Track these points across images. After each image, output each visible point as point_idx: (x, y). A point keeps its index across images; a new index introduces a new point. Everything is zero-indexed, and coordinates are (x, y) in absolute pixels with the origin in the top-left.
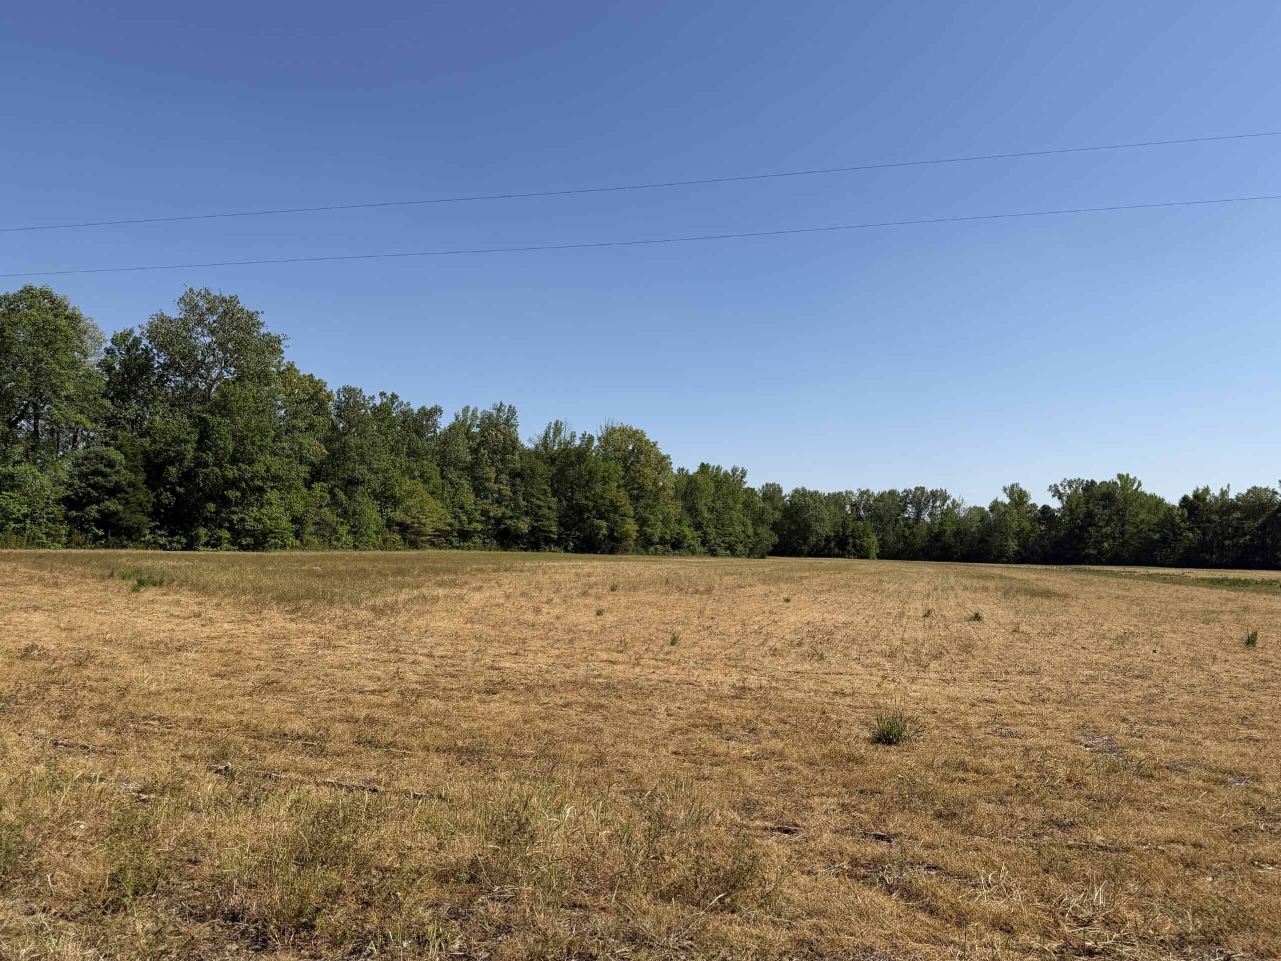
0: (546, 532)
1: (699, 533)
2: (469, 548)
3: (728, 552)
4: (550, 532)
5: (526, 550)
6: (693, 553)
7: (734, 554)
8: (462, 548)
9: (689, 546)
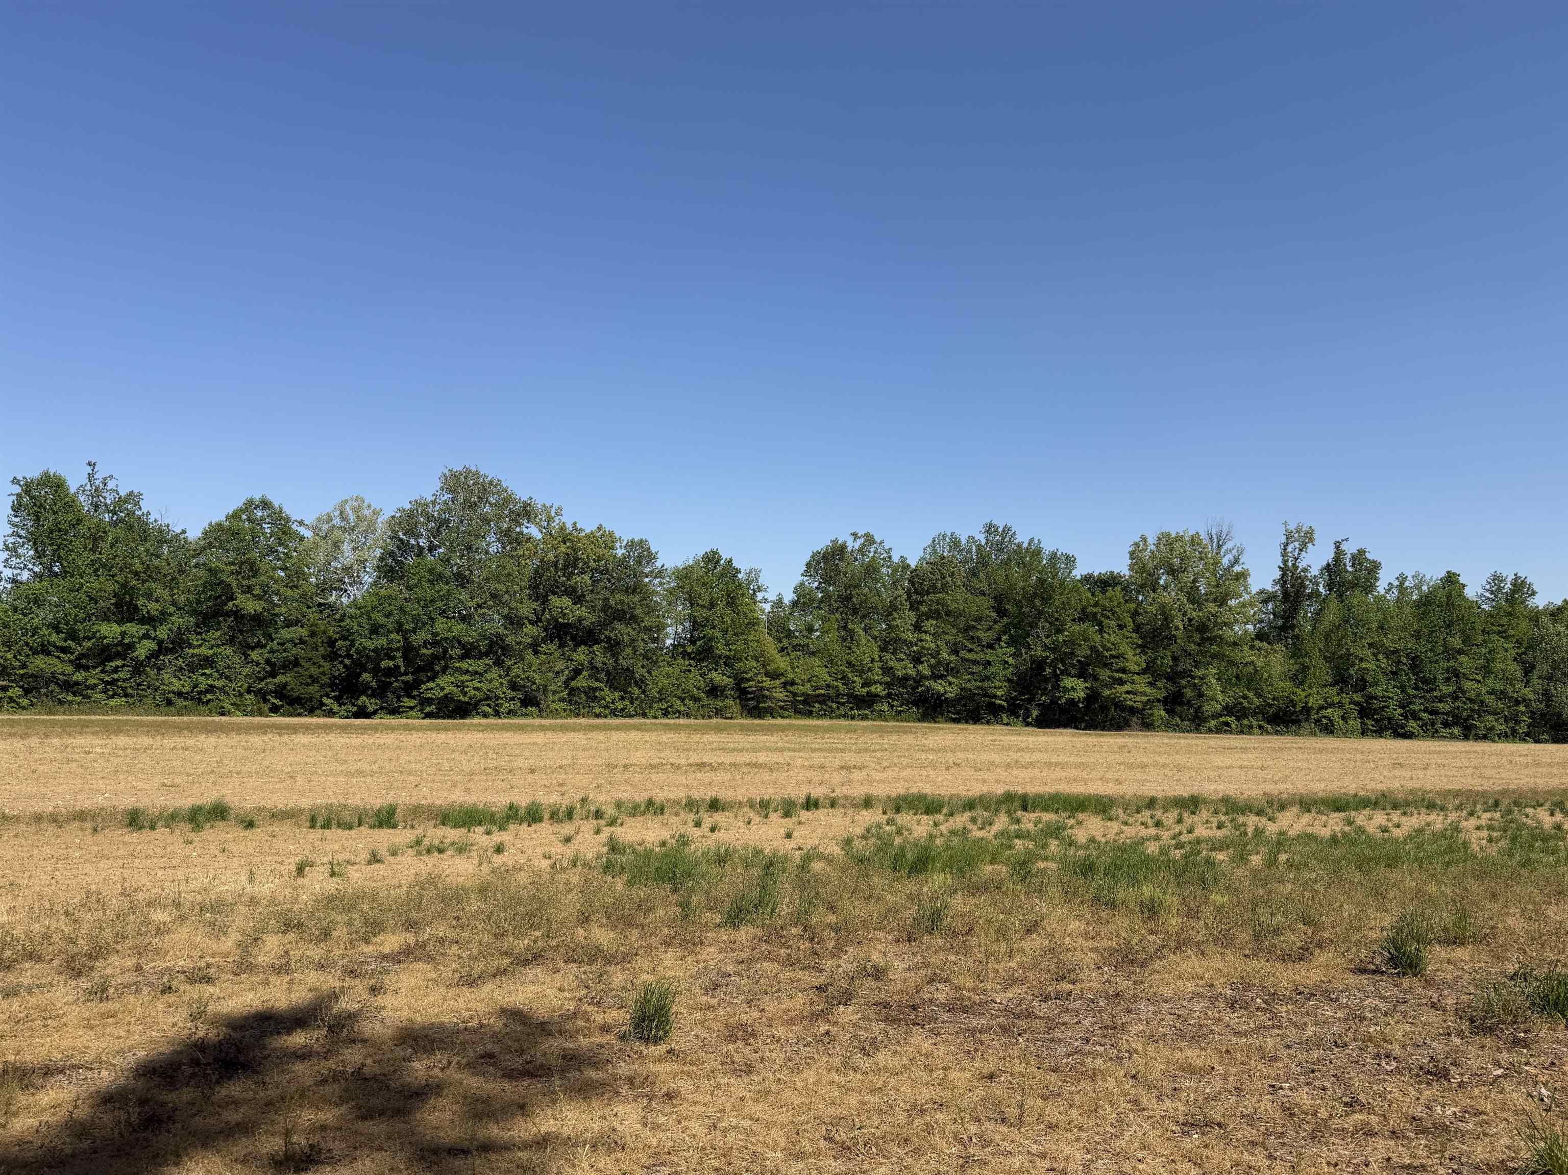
0: (986, 695)
1: (1357, 697)
2: (864, 718)
3: (1456, 731)
4: (995, 697)
5: (955, 721)
6: (1328, 729)
7: (1468, 732)
8: (853, 718)
9: (1318, 721)
